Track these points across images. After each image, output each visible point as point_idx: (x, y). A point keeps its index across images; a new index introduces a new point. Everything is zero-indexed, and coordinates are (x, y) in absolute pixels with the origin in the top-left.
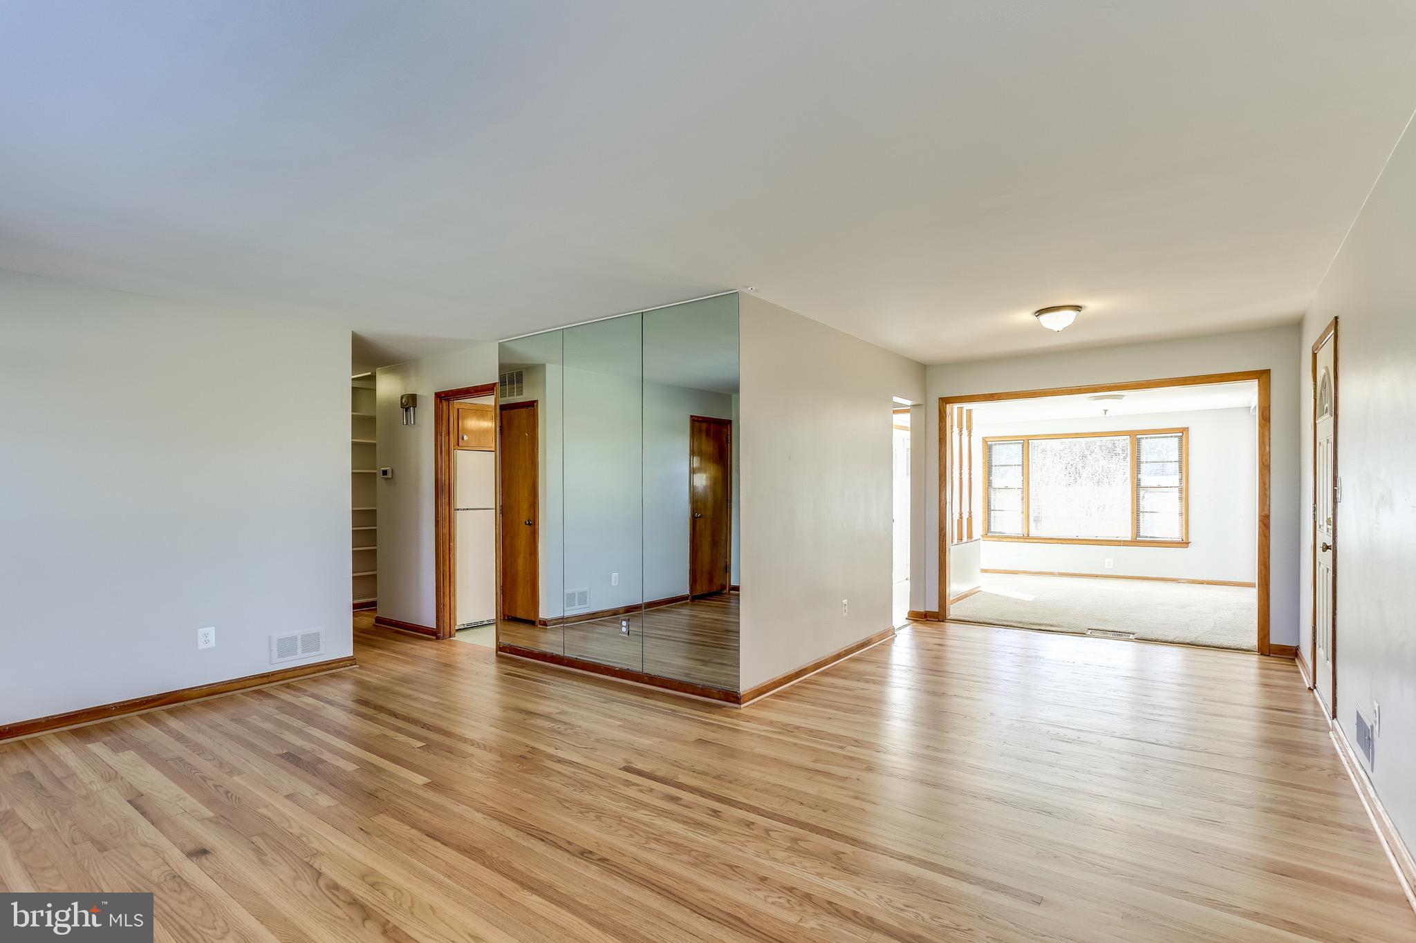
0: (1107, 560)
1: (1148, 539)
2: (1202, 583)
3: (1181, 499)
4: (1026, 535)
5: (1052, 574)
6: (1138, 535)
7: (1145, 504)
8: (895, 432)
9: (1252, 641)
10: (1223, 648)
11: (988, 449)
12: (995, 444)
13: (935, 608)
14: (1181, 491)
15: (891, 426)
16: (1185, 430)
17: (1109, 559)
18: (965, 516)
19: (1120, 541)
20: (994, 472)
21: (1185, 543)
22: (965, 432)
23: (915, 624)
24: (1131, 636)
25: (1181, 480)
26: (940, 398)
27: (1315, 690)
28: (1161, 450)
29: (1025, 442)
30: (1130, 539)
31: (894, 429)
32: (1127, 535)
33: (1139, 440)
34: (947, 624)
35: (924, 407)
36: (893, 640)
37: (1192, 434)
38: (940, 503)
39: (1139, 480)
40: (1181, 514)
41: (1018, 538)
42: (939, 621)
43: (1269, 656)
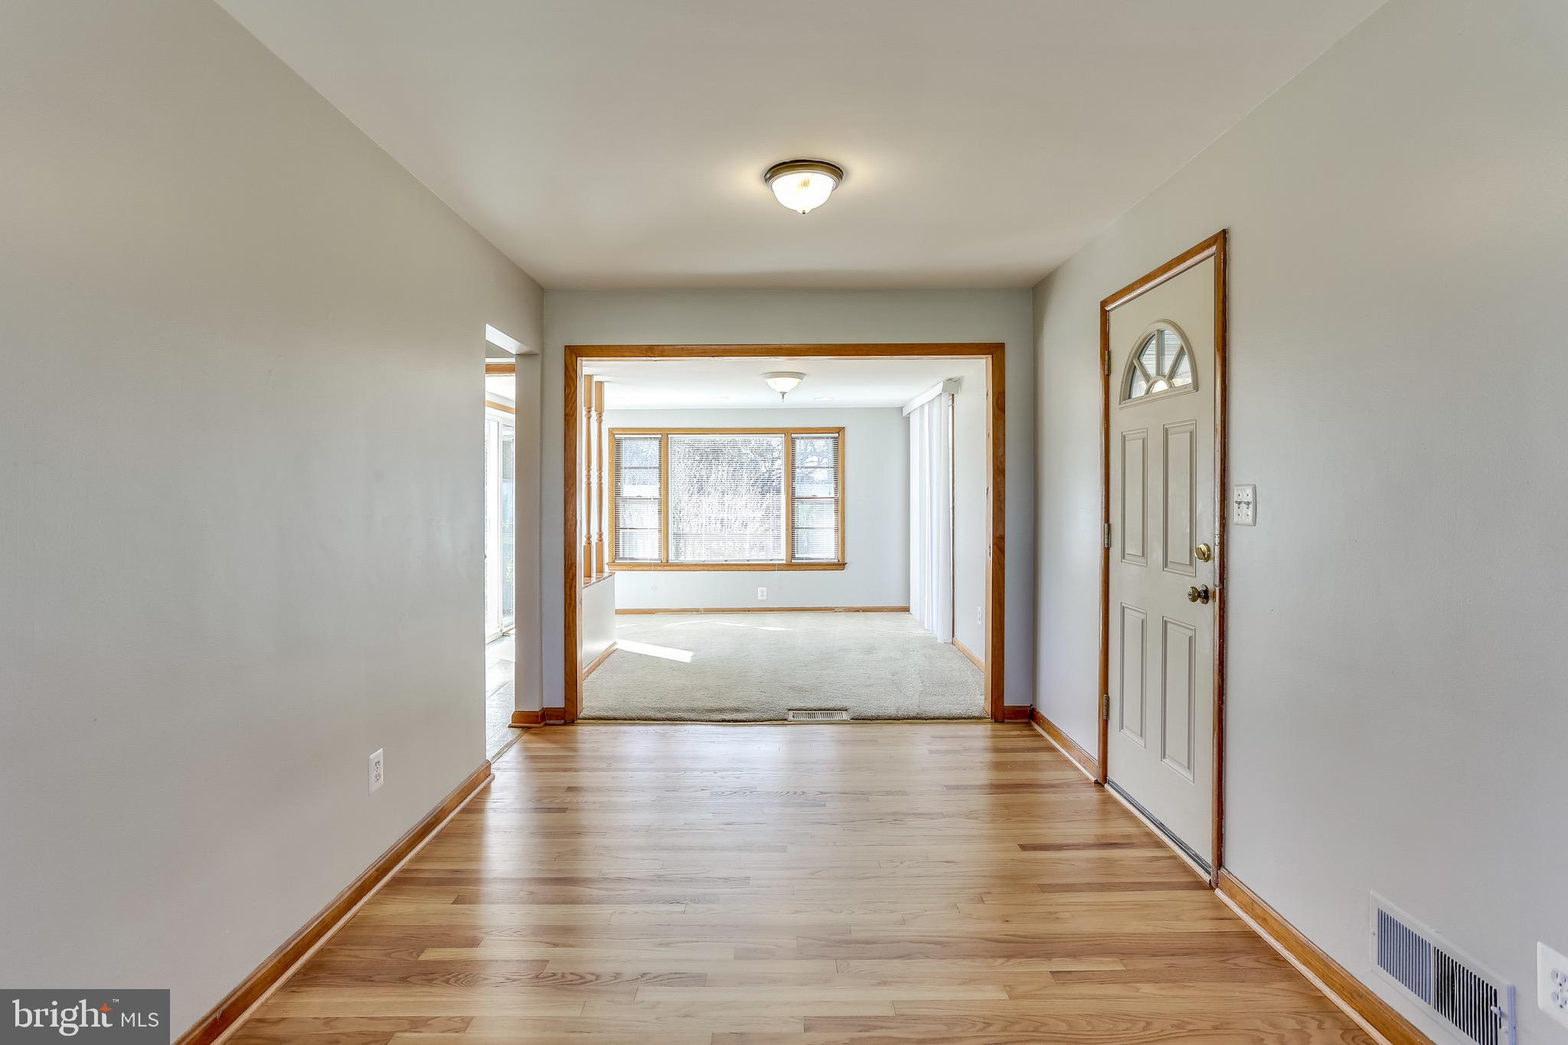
0: (760, 589)
1: (804, 561)
2: (857, 610)
3: (836, 511)
4: (664, 561)
5: (697, 611)
6: (793, 557)
7: (801, 519)
8: (488, 410)
9: (979, 701)
10: (954, 718)
11: (617, 446)
12: (625, 439)
13: (559, 703)
14: (837, 501)
15: (482, 403)
16: (840, 430)
17: (762, 589)
18: (594, 540)
19: (774, 565)
20: (622, 477)
21: (840, 565)
22: (594, 413)
23: (526, 737)
24: (845, 716)
25: (836, 489)
26: (566, 346)
27: (1106, 786)
28: (815, 452)
29: (663, 436)
30: (784, 562)
31: (486, 408)
32: (781, 556)
33: (793, 441)
34: (579, 728)
35: (540, 357)
36: (487, 790)
37: (849, 435)
38: (565, 524)
39: (793, 489)
40: (836, 530)
41: (655, 565)
42: (565, 724)
43: (1003, 722)
